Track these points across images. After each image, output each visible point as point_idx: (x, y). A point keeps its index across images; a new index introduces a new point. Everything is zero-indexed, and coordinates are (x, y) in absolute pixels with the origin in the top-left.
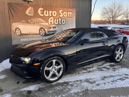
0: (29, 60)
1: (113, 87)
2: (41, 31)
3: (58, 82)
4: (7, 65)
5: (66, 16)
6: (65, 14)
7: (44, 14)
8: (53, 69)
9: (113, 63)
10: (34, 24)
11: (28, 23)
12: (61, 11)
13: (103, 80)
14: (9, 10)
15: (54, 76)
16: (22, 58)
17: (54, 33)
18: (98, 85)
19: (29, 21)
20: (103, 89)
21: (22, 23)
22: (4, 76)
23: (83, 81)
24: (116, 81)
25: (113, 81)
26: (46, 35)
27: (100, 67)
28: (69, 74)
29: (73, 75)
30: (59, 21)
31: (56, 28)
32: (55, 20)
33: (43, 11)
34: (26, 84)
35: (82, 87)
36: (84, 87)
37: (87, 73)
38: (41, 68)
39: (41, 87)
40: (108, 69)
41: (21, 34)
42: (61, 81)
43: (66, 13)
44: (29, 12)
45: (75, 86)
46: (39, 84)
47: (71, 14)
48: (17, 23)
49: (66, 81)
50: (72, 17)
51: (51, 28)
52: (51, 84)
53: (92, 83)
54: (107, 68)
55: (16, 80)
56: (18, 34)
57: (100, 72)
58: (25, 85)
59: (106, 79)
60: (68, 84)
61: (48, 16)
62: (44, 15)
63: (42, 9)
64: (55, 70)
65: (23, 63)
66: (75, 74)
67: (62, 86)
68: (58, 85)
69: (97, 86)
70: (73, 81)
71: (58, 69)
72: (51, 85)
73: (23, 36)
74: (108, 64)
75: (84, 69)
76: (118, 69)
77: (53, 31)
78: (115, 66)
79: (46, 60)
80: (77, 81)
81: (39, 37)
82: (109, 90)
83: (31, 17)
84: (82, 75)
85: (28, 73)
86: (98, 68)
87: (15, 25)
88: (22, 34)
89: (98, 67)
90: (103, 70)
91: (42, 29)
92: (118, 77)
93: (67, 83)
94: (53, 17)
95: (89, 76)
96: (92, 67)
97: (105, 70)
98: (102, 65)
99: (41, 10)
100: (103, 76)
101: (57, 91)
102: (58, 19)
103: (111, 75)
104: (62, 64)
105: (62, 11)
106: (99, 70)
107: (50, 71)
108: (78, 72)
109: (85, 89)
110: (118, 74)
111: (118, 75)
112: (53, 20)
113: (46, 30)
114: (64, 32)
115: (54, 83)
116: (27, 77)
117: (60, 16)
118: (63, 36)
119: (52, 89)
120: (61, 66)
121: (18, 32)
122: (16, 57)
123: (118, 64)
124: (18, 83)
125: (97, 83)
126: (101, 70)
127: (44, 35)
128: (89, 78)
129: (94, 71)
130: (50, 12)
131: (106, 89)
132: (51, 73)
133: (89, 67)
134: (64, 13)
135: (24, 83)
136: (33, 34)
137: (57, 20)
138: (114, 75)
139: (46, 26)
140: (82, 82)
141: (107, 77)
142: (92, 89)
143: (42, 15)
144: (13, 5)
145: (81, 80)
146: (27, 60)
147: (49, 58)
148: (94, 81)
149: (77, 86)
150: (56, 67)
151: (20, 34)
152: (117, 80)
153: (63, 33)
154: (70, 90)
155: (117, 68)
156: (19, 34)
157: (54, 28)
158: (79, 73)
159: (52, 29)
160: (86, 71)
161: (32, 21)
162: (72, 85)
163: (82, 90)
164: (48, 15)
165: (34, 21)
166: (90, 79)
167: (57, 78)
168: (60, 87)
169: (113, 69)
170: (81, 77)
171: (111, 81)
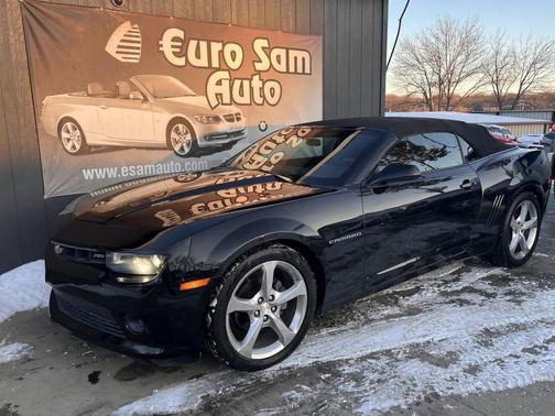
0: (152, 263)
1: (543, 379)
2: (173, 135)
3: (288, 363)
4: (21, 294)
5: (282, 68)
6: (278, 57)
7: (186, 55)
8: (265, 305)
9: (497, 271)
10: (146, 100)
11: (116, 95)
12: (259, 44)
13: (487, 344)
14: (29, 32)
15: (268, 336)
16: (117, 260)
17: (234, 142)
18: (473, 370)
19: (123, 86)
20: (501, 388)
21: (89, 95)
22: (17, 346)
23: (399, 356)
24: (546, 349)
25: (531, 351)
26: (196, 151)
27: (449, 290)
28: (325, 325)
29: (343, 328)
30: (251, 88)
31: (238, 119)
32: (238, 83)
33: (185, 43)
34: (135, 381)
35: (404, 382)
36: (415, 385)
37: (401, 315)
38: (214, 303)
39: (212, 392)
40: (489, 295)
41: (86, 149)
42: (298, 360)
43: (282, 53)
44: (119, 47)
45: (372, 382)
46: (202, 381)
47: (303, 59)
48: (66, 95)
49: (325, 359)
50: (307, 71)
51: (217, 119)
52: (256, 374)
53: (442, 363)
54: (481, 292)
55: (78, 366)
56: (68, 147)
57: (458, 308)
58: (133, 386)
59: (498, 342)
60: (338, 374)
61: (207, 65)
62: (187, 60)
63: (181, 34)
64: (274, 308)
65: (121, 280)
66: (350, 324)
67: (311, 385)
68: (291, 377)
69: (471, 378)
70: (355, 356)
71: (282, 305)
72: (258, 383)
73: (96, 155)
74: (480, 274)
75: (385, 301)
76: (531, 296)
77: (229, 135)
78: (510, 280)
79: (233, 264)
80: (372, 356)
81: (165, 161)
82: (529, 391)
83: (126, 70)
84: (386, 328)
85: (148, 331)
86: (444, 294)
87: (55, 106)
88: (90, 147)
89: (442, 289)
90: (468, 303)
91: (181, 126)
92: (546, 331)
93: (330, 368)
94: (229, 70)
95: (420, 332)
96: (417, 290)
97: (475, 300)
98: (457, 280)
99: (175, 39)
100: (481, 328)
101: (295, 409)
102: (251, 80)
103: (513, 320)
104: (302, 281)
105: (264, 43)
106: (453, 302)
107: (252, 316)
108: (363, 314)
109: (424, 392)
110: (539, 318)
111: (541, 322)
112: (226, 84)
113: (199, 130)
114: (275, 142)
115: (269, 373)
116: (142, 349)
117: (259, 66)
118: (273, 161)
119: (265, 399)
120: (299, 289)
121: (69, 140)
122: (85, 254)
123: (523, 274)
124: (94, 378)
125: (466, 360)
126: (462, 303)
127: (187, 150)
128: (421, 340)
129: (429, 307)
130: (216, 47)
131: (518, 389)
132: (256, 325)
133: (403, 289)
134: (275, 53)
135: (126, 380)
136: (138, 148)
137: (246, 83)
138: (522, 321)
139: (195, 111)
140: (398, 360)
141: (498, 334)
142: (455, 392)
143: (181, 62)
144: (46, 10)
145: (388, 353)
146: (145, 267)
147: (249, 254)
148: (450, 353)
149: (379, 381)
150: (277, 294)
151: (78, 147)
152: (548, 342)
153: (273, 145)
154: (356, 400)
155: (524, 290)
156: (74, 147)
157: (230, 119)
158: (369, 321)
159: (224, 127)
160: (396, 310)
161: (134, 88)
162: (357, 378)
163: (410, 401)
164: (203, 62)
165: (142, 88)
166: (429, 342)
167: (278, 348)
168: (305, 387)
169: (510, 293)
170: (385, 337)
171: (524, 350)
